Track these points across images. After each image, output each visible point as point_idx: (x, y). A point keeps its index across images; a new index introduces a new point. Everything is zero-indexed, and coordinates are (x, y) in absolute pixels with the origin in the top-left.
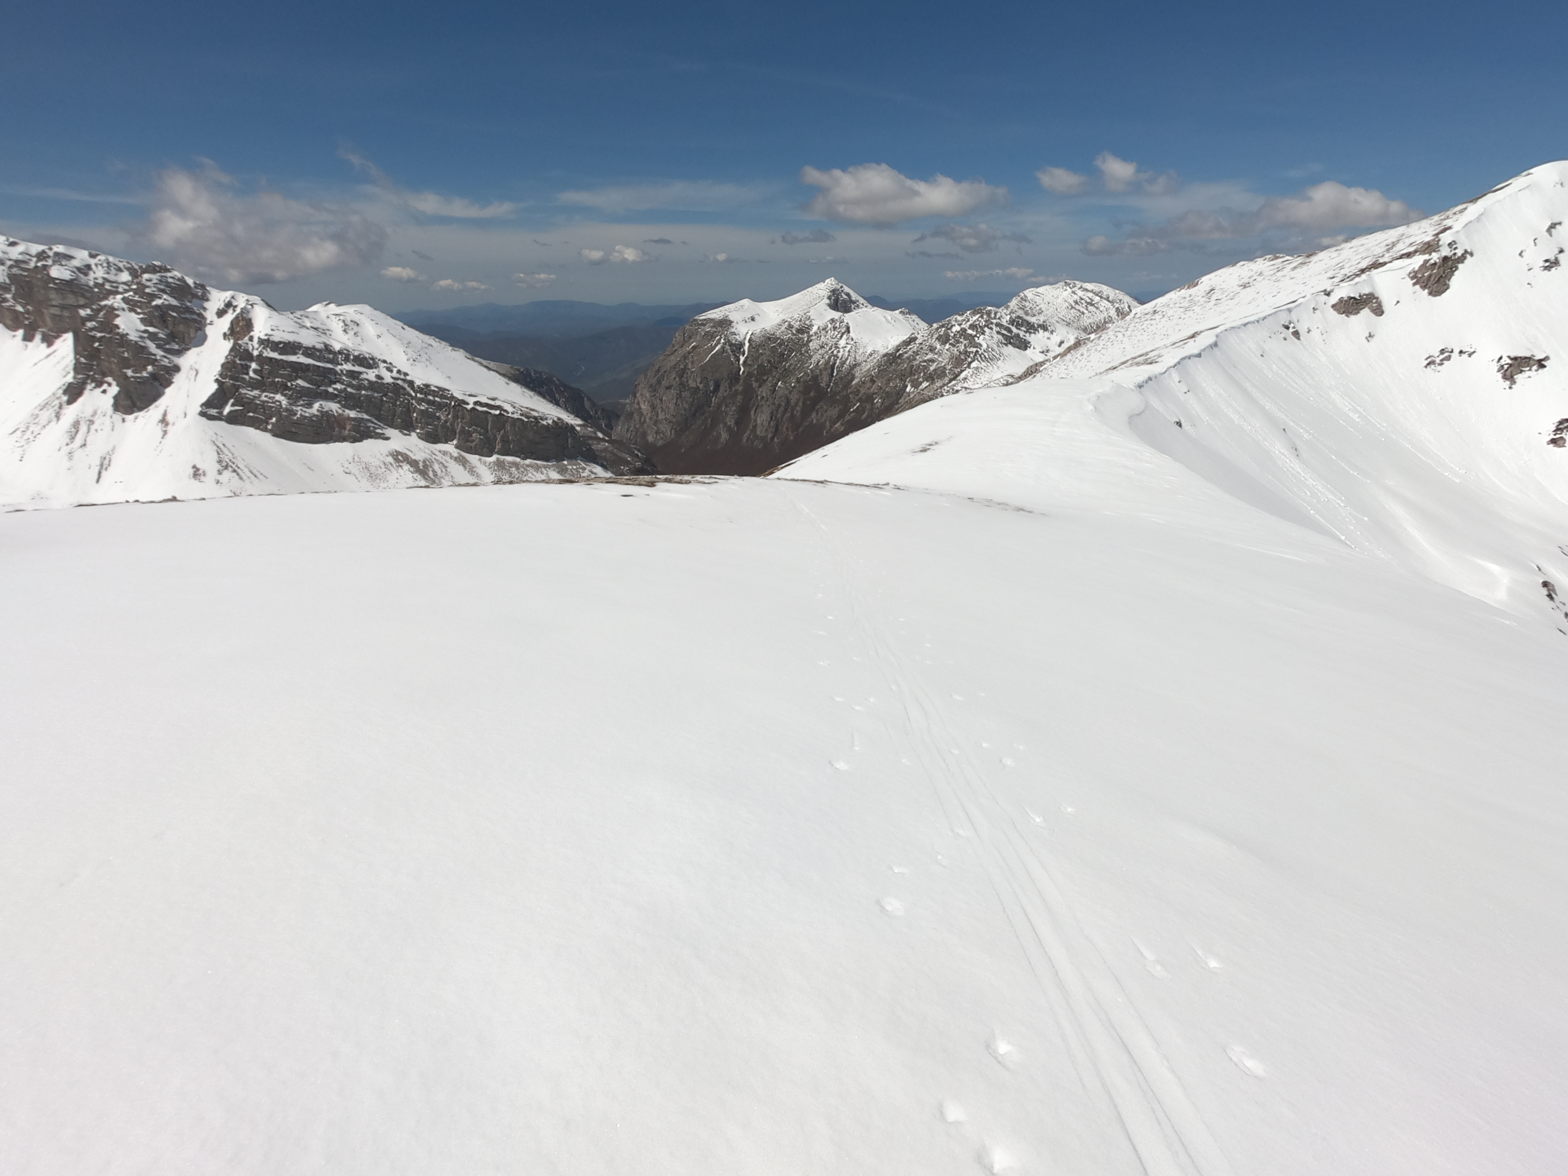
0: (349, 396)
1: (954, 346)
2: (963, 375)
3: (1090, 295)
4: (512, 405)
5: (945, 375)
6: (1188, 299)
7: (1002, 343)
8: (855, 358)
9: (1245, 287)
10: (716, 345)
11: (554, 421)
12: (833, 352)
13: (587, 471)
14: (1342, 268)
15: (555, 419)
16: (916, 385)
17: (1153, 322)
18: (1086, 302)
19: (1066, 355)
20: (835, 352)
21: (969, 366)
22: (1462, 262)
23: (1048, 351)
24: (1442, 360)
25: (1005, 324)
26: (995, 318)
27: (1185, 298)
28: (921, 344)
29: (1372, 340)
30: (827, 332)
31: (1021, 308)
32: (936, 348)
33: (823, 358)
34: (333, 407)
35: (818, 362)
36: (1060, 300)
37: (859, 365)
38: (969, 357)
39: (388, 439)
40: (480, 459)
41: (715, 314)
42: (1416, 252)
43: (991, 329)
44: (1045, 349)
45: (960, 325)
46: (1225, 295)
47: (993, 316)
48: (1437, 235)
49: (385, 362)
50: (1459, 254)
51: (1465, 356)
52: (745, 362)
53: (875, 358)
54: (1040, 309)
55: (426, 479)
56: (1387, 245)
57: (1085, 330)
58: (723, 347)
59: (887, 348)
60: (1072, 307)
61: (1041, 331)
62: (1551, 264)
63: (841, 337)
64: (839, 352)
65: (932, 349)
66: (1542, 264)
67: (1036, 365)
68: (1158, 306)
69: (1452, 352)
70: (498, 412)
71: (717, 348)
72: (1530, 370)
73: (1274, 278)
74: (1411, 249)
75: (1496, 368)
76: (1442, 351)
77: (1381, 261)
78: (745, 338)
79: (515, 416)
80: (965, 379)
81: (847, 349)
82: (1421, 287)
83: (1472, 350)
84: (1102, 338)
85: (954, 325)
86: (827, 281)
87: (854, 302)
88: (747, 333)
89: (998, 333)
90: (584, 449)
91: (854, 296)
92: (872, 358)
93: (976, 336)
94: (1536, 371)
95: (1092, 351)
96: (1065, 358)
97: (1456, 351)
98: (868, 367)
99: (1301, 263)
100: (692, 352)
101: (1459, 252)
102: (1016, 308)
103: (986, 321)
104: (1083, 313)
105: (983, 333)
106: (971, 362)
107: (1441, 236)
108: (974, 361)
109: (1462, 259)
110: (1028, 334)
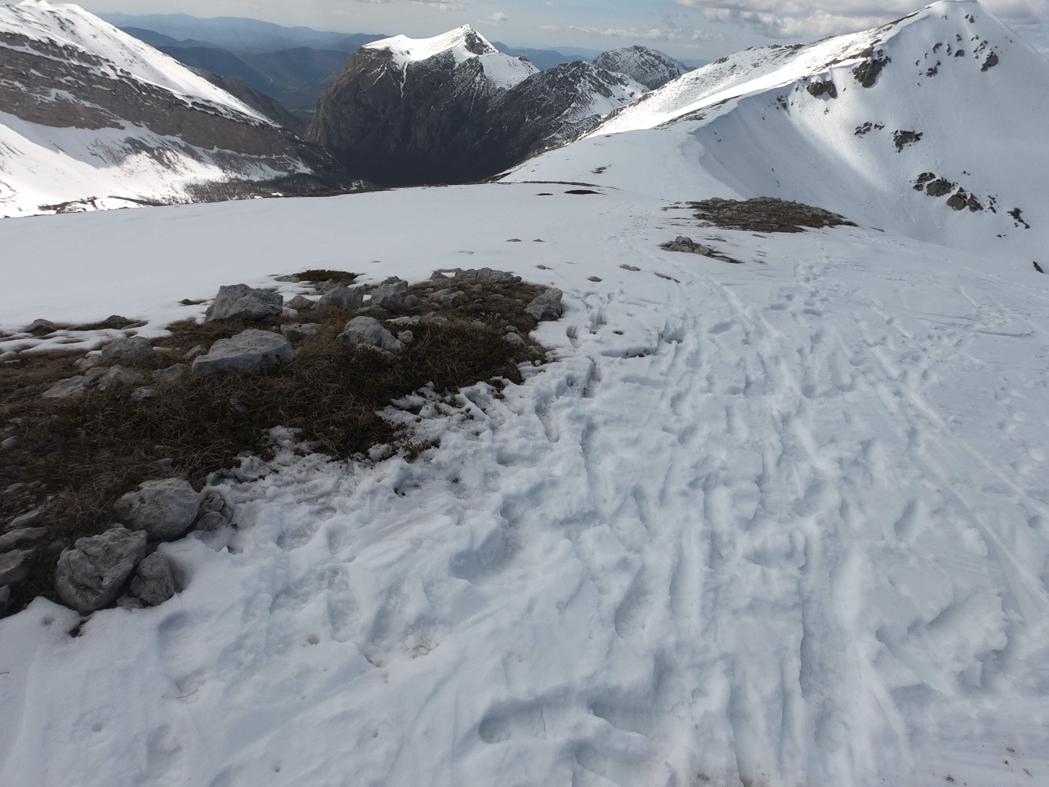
0: (80, 88)
1: (559, 89)
2: (565, 113)
3: (653, 58)
4: (224, 108)
5: (553, 112)
6: (719, 71)
7: (592, 90)
8: (488, 92)
9: (755, 66)
10: (381, 71)
12: (471, 86)
14: (815, 61)
16: (532, 117)
18: (649, 64)
19: (638, 104)
20: (473, 86)
21: (569, 106)
22: (884, 65)
23: (623, 99)
24: (864, 130)
25: (595, 76)
26: (587, 71)
27: (717, 70)
28: (535, 85)
29: (828, 114)
30: (466, 69)
31: (604, 64)
32: (546, 90)
33: (464, 90)
34: (66, 94)
36: (632, 60)
37: (491, 98)
38: (570, 99)
39: (123, 128)
40: (204, 151)
41: (379, 45)
42: (859, 55)
43: (585, 78)
44: (621, 97)
45: (563, 73)
46: (742, 71)
47: (586, 68)
48: (872, 44)
49: (107, 60)
50: (883, 59)
51: (878, 129)
52: (404, 87)
53: (502, 94)
54: (618, 66)
55: (162, 164)
56: (843, 48)
57: (648, 85)
58: (387, 73)
59: (511, 86)
60: (640, 67)
61: (619, 84)
62: (932, 72)
63: (477, 74)
64: (475, 86)
65: (543, 90)
66: (927, 71)
67: (617, 110)
68: (699, 74)
69: (871, 125)
70: (213, 113)
71: (382, 74)
72: (911, 141)
73: (774, 62)
74: (857, 53)
75: (893, 138)
76: (866, 124)
77: (838, 59)
78: (403, 68)
79: (228, 117)
80: (567, 115)
81: (482, 85)
82: (859, 80)
84: (660, 94)
85: (559, 73)
86: (464, 26)
87: (486, 46)
88: (405, 64)
89: (590, 82)
91: (485, 41)
92: (500, 93)
93: (574, 83)
94: (914, 142)
95: (656, 104)
96: (636, 106)
97: (874, 125)
98: (497, 100)
99: (791, 53)
100: (362, 76)
102: (601, 64)
103: (582, 72)
104: (647, 72)
105: (580, 82)
106: (571, 103)
107: (874, 45)
108: (573, 102)
109: (884, 63)
110: (610, 85)
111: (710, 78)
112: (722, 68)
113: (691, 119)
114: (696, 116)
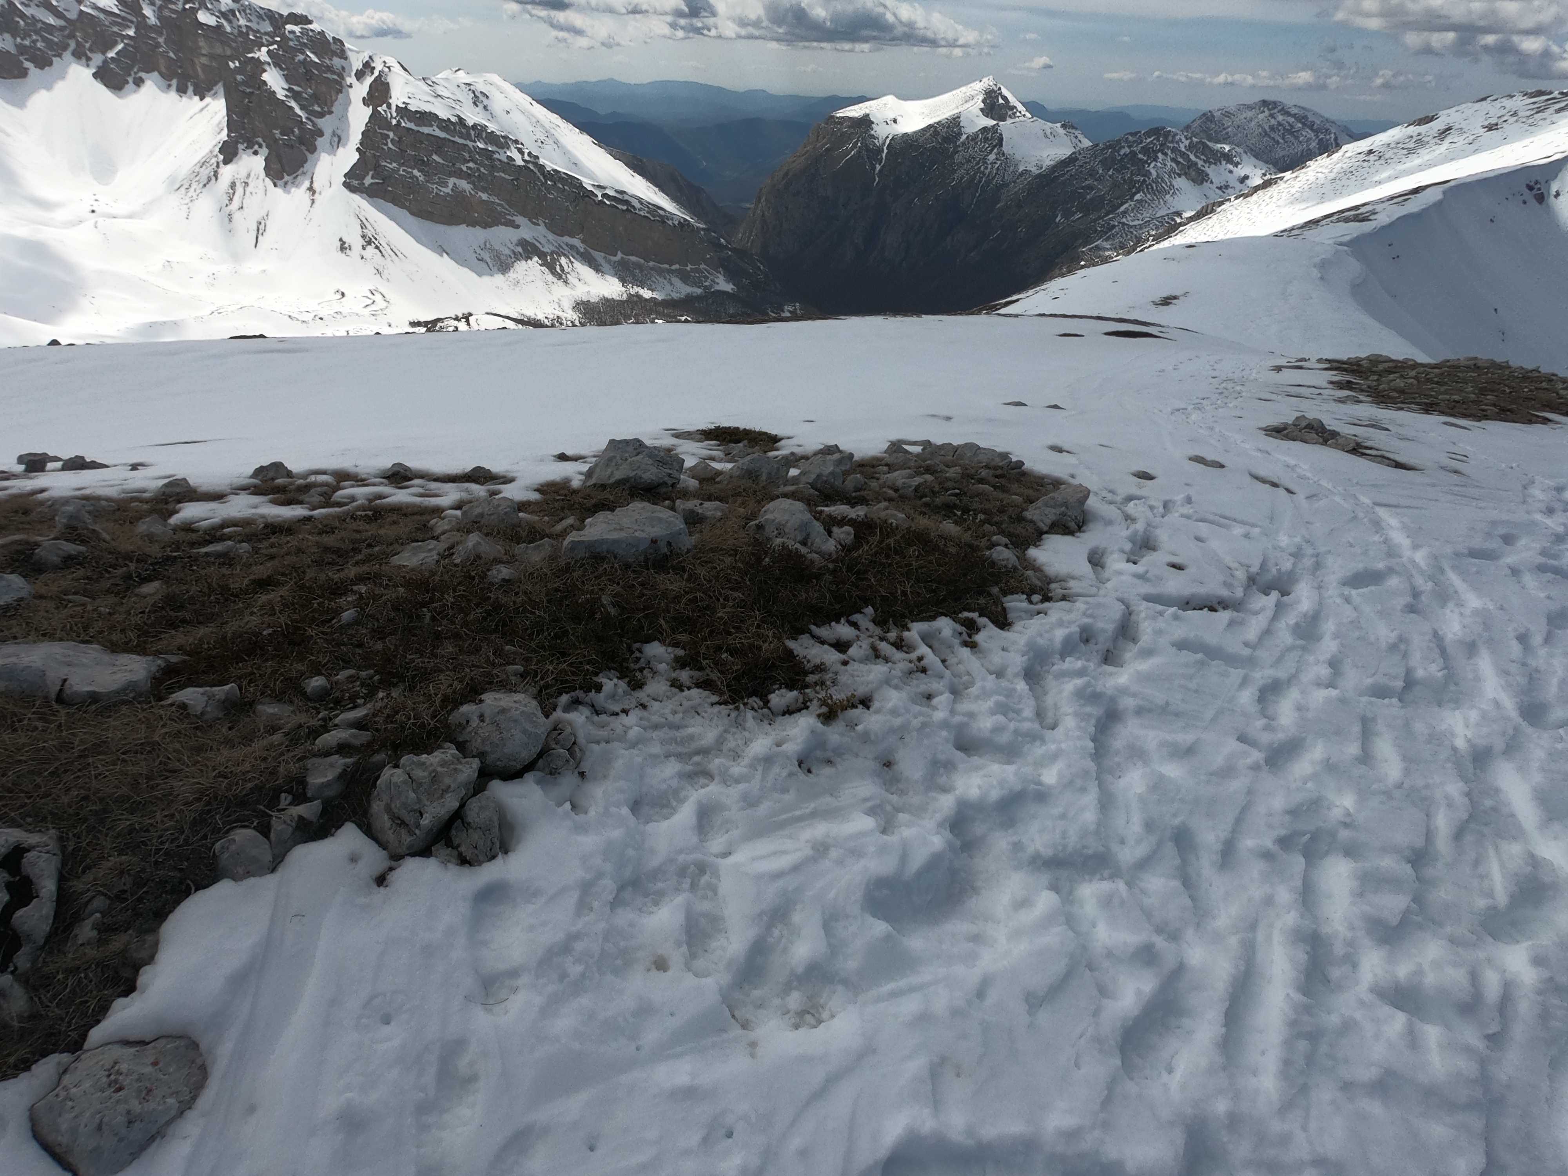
0: (481, 177)
1: (1119, 172)
2: (1122, 208)
3: (1291, 120)
4: (640, 202)
5: (1103, 206)
7: (1175, 173)
8: (1004, 177)
10: (852, 149)
11: (680, 222)
12: (979, 168)
13: (709, 280)
15: (682, 220)
16: (1067, 215)
17: (1366, 164)
18: (1284, 128)
19: (1252, 195)
20: (982, 168)
21: (1131, 199)
23: (1227, 187)
25: (1183, 150)
26: (1172, 142)
27: (1412, 137)
28: (1081, 166)
30: (976, 143)
31: (1203, 131)
32: (1098, 172)
33: (968, 174)
34: (464, 185)
36: (1253, 124)
37: (1007, 186)
38: (1134, 186)
39: (518, 227)
40: (605, 258)
41: (855, 111)
43: (1166, 154)
44: (1224, 183)
45: (1129, 147)
47: (1170, 138)
49: (516, 142)
52: (880, 171)
53: (1026, 179)
54: (1227, 133)
55: (553, 273)
57: (1276, 164)
58: (859, 152)
59: (1041, 168)
60: (1267, 136)
61: (1224, 162)
63: (991, 151)
64: (986, 168)
65: (1092, 173)
67: (1214, 204)
68: (1375, 144)
70: (625, 208)
71: (853, 153)
78: (884, 144)
79: (642, 213)
80: (1125, 213)
81: (997, 166)
84: (1298, 179)
85: (1123, 147)
86: (983, 79)
87: (1012, 108)
88: (887, 137)
89: (1173, 160)
90: (709, 257)
91: (1012, 102)
92: (1022, 179)
93: (1146, 162)
95: (1284, 194)
96: (1248, 199)
98: (1016, 189)
102: (1198, 131)
103: (1161, 145)
104: (1278, 143)
105: (1156, 159)
106: (1135, 194)
108: (1138, 192)
110: (1207, 165)
111: (1396, 151)
112: (1424, 133)
113: (1347, 220)
114: (1357, 215)
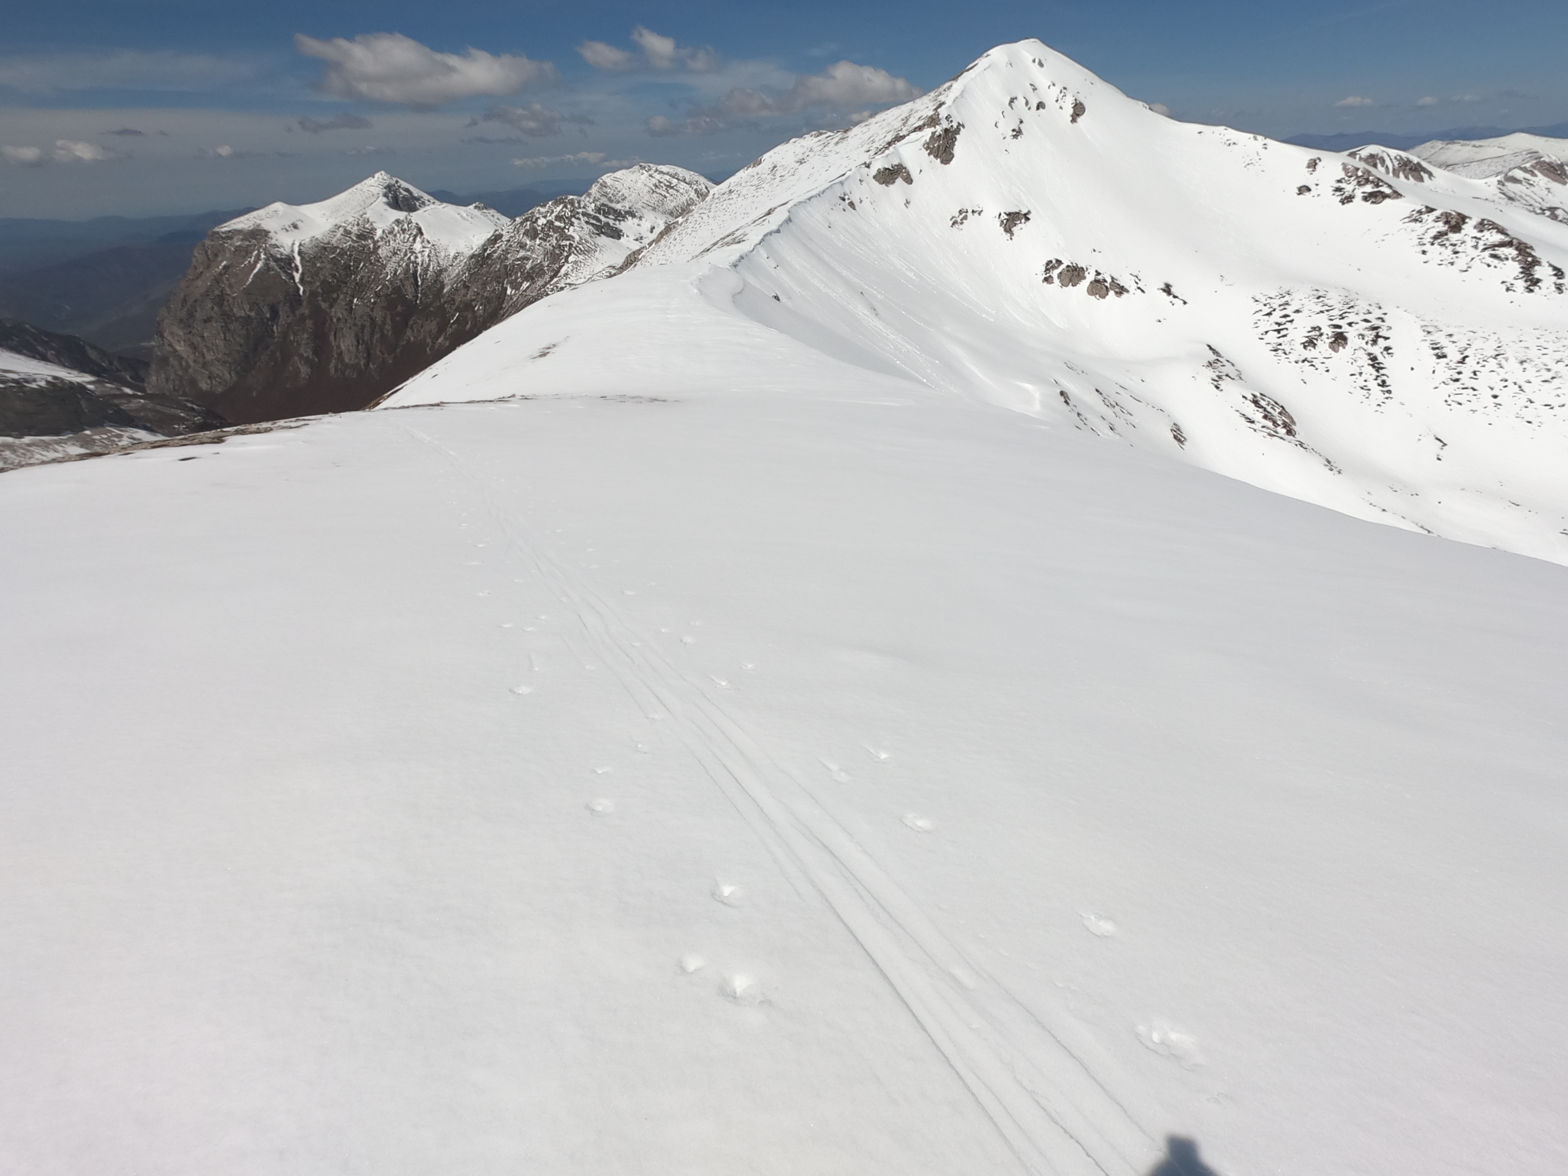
1: (545, 240)
2: (563, 271)
3: (668, 177)
5: (544, 273)
6: (756, 177)
7: (593, 233)
8: (439, 263)
9: (801, 163)
10: (256, 262)
11: (48, 382)
12: (409, 258)
13: (125, 438)
14: (873, 142)
15: (49, 379)
16: (516, 286)
17: (731, 201)
18: (665, 185)
20: (412, 258)
21: (567, 261)
22: (959, 134)
23: (641, 238)
24: (961, 220)
25: (592, 213)
26: (580, 208)
27: (753, 176)
28: (508, 241)
29: (909, 206)
30: (395, 236)
31: (602, 195)
32: (526, 244)
33: (400, 266)
35: (396, 271)
36: (639, 185)
37: (446, 270)
38: (564, 250)
41: (243, 223)
42: (924, 125)
43: (579, 219)
44: (638, 236)
45: (545, 217)
46: (787, 172)
47: (577, 205)
48: (936, 109)
50: (955, 127)
51: (976, 214)
52: (302, 280)
53: (461, 261)
56: (903, 120)
57: (671, 214)
58: (266, 264)
59: (472, 249)
60: (654, 192)
62: (1017, 133)
63: (414, 240)
64: (416, 257)
65: (523, 246)
66: (1011, 133)
68: (732, 185)
69: (967, 212)
71: (259, 266)
72: (1020, 223)
73: (824, 153)
74: (921, 123)
75: (999, 224)
76: (960, 212)
77: (901, 134)
78: (293, 251)
80: (566, 275)
81: (426, 254)
82: (934, 156)
83: (980, 210)
84: (689, 221)
85: (539, 218)
86: (377, 175)
87: (418, 199)
88: (293, 244)
89: (587, 223)
90: (111, 412)
91: (416, 192)
92: (457, 262)
93: (565, 228)
94: (1025, 223)
95: (684, 235)
96: (659, 244)
97: (970, 211)
98: (457, 271)
99: (841, 139)
100: (225, 274)
101: (955, 125)
102: (598, 195)
103: (571, 211)
105: (572, 224)
106: (567, 257)
107: (939, 110)
108: (570, 255)
109: (957, 131)
112: (760, 172)
